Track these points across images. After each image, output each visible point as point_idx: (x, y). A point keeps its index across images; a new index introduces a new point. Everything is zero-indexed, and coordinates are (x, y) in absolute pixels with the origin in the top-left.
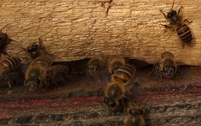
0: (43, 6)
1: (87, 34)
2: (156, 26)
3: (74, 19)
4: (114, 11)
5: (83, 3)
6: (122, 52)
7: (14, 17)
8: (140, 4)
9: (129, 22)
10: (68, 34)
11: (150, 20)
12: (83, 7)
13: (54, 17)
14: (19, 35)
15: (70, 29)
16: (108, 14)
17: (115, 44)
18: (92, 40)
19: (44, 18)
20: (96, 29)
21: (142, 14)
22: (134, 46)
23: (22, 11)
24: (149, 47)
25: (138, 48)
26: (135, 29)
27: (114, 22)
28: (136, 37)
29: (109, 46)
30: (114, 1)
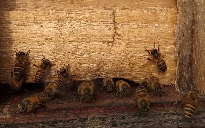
0: (71, 45)
1: (98, 63)
2: (142, 58)
3: (90, 53)
5: (96, 42)
6: (120, 75)
7: (52, 51)
8: (132, 43)
9: (124, 55)
10: (86, 63)
11: (138, 54)
12: (96, 45)
13: (77, 51)
16: (112, 50)
17: (116, 69)
18: (101, 67)
19: (71, 52)
20: (104, 60)
21: (133, 50)
22: (127, 71)
24: (137, 72)
26: (129, 60)
27: (115, 55)
28: (129, 65)
29: (112, 71)
30: (115, 42)
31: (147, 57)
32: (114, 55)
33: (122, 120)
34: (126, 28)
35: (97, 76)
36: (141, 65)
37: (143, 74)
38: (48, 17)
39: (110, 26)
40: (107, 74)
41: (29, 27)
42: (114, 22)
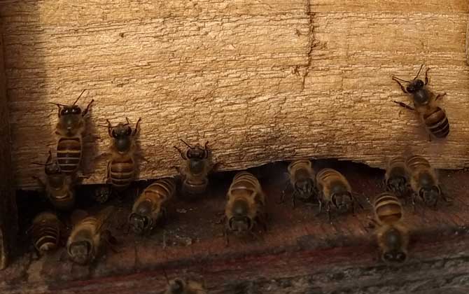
0: (200, 79)
1: (272, 123)
2: (384, 104)
3: (250, 98)
4: (314, 79)
5: (264, 69)
8: (356, 66)
9: (339, 99)
10: (241, 124)
11: (375, 93)
12: (264, 76)
13: (216, 95)
15: (245, 115)
16: (305, 86)
17: (318, 137)
18: (280, 132)
19: (200, 98)
20: (286, 114)
21: (360, 85)
22: (348, 140)
24: (373, 140)
26: (351, 110)
27: (315, 100)
28: (351, 124)
29: (307, 141)
30: (314, 64)
31: (397, 99)
32: (312, 100)
33: (336, 283)
34: (341, 26)
35: (271, 157)
36: (382, 121)
37: (391, 145)
38: (137, 11)
39: (298, 24)
40: (296, 151)
41: (89, 38)
42: (308, 14)
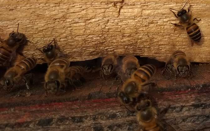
0: (58, 8)
1: (100, 34)
2: (166, 25)
3: (87, 20)
4: (126, 11)
5: (96, 4)
6: (134, 51)
7: (29, 18)
8: (150, 3)
9: (140, 21)
10: (82, 34)
11: (161, 19)
12: (96, 8)
13: (67, 17)
14: (34, 36)
15: (84, 30)
16: (120, 14)
17: (127, 43)
18: (105, 39)
19: (58, 19)
20: (109, 29)
21: (152, 14)
22: (145, 45)
23: (37, 12)
24: (160, 45)
25: (149, 46)
26: (147, 28)
27: (126, 21)
28: (147, 36)
29: (121, 45)
30: (126, 1)
31: (174, 22)
32: (124, 22)
35: (100, 54)
36: (164, 34)
37: (170, 48)
40: (115, 50)
